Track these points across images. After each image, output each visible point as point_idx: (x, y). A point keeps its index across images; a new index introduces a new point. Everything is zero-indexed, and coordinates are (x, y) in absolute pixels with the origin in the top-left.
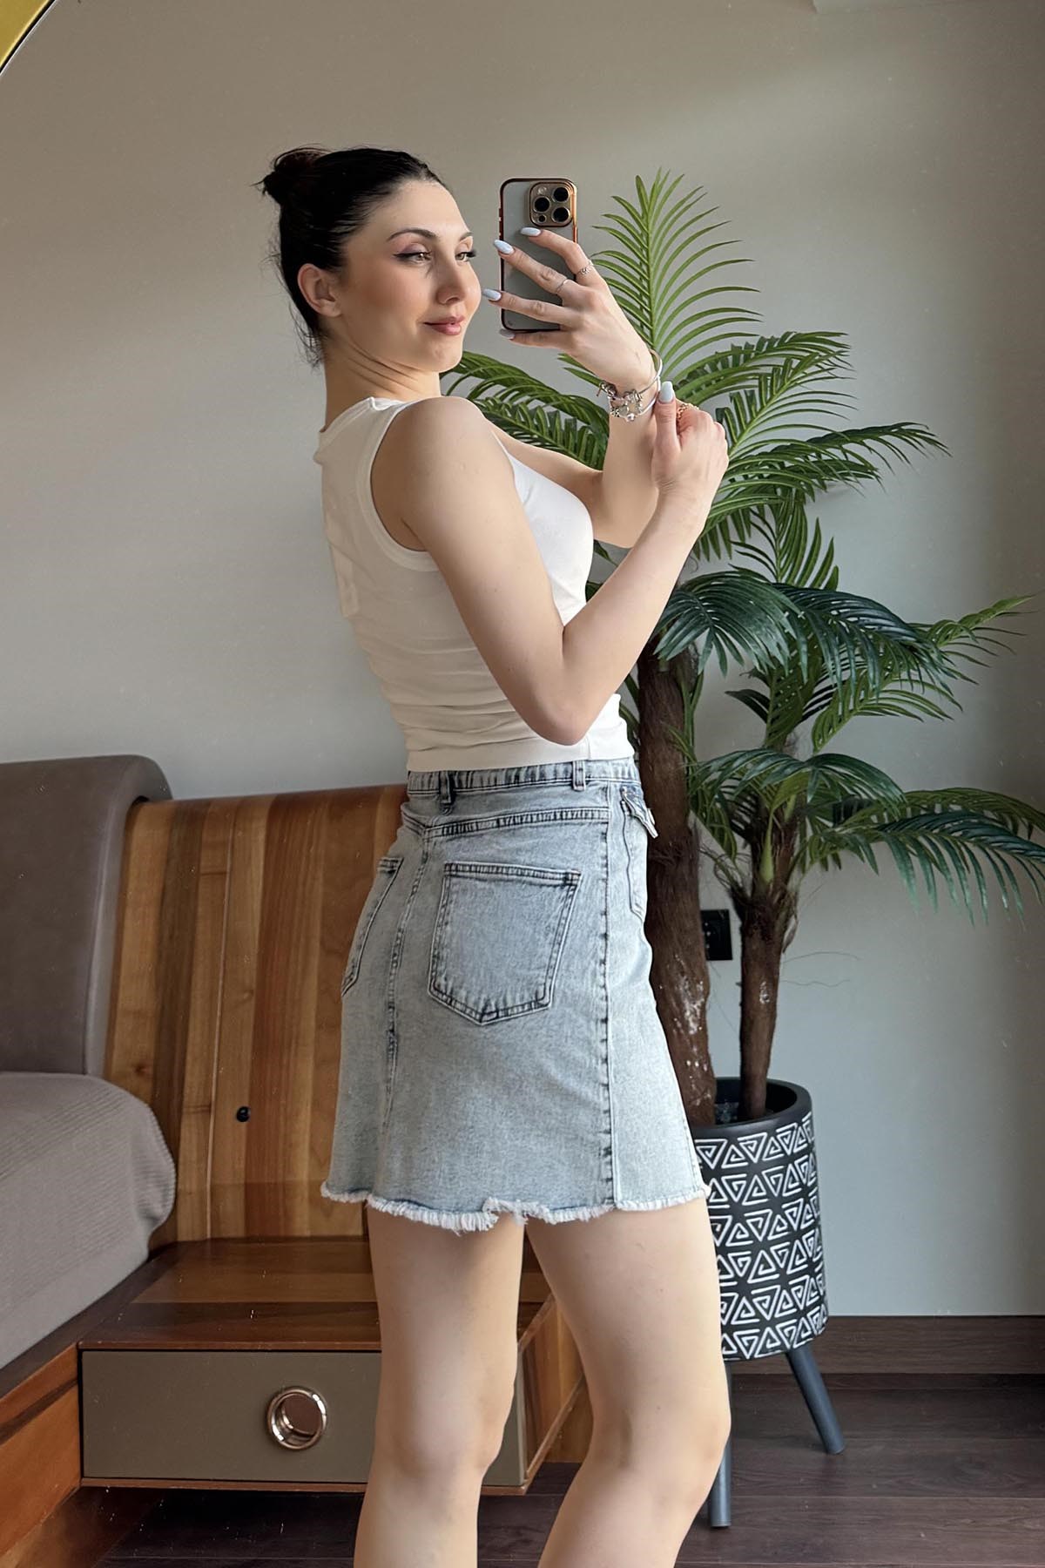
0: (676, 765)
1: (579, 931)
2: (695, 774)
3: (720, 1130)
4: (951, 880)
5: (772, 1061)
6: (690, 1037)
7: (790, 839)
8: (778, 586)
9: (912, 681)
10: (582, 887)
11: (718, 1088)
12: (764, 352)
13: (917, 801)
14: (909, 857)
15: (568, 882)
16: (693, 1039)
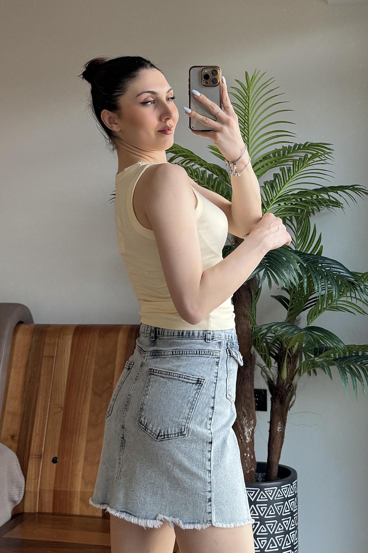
0: (248, 326)
1: (202, 404)
2: (255, 330)
3: (256, 484)
4: (364, 385)
5: (281, 457)
6: (246, 443)
7: (295, 361)
8: (296, 252)
9: (351, 297)
10: (205, 385)
11: (257, 466)
12: (297, 150)
13: (351, 349)
14: (346, 374)
15: (199, 382)
16: (248, 445)
